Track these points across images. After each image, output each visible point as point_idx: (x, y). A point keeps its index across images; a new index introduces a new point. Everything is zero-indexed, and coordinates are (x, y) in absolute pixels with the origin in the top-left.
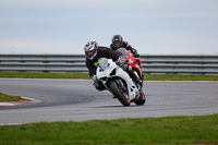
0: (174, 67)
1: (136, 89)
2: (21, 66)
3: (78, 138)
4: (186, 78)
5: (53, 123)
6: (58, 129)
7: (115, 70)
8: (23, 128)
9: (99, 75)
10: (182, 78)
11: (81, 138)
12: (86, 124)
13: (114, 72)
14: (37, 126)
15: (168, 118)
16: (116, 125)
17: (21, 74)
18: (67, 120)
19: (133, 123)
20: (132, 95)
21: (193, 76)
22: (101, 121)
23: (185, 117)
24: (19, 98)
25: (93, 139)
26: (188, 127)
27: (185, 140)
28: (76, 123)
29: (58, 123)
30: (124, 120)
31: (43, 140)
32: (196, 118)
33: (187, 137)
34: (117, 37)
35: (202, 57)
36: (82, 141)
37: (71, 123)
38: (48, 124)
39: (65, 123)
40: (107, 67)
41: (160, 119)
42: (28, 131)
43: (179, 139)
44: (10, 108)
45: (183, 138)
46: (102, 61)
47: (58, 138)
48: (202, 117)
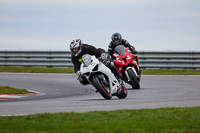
0: (167, 63)
1: (117, 84)
2: (27, 61)
3: (79, 128)
4: (178, 73)
5: (56, 114)
6: (60, 120)
7: (97, 66)
8: (28, 118)
9: (83, 70)
10: (174, 73)
11: (82, 127)
12: (87, 115)
13: (96, 68)
14: (42, 117)
15: (162, 109)
16: (113, 116)
17: (27, 69)
18: (69, 111)
19: (129, 114)
20: (114, 89)
21: (185, 71)
22: (100, 113)
23: (177, 108)
24: (25, 90)
25: (93, 128)
26: (180, 118)
27: (177, 130)
28: (77, 114)
29: (60, 114)
30: (121, 111)
31: (47, 129)
32: (187, 109)
33: (179, 127)
34: (116, 35)
35: (193, 53)
36: (82, 130)
37: (72, 114)
38: (52, 115)
39: (67, 114)
40: (90, 63)
41: (154, 110)
42: (33, 121)
43: (172, 128)
44: (17, 100)
45: (175, 127)
46: (86, 57)
47: (61, 128)
48: (193, 109)
